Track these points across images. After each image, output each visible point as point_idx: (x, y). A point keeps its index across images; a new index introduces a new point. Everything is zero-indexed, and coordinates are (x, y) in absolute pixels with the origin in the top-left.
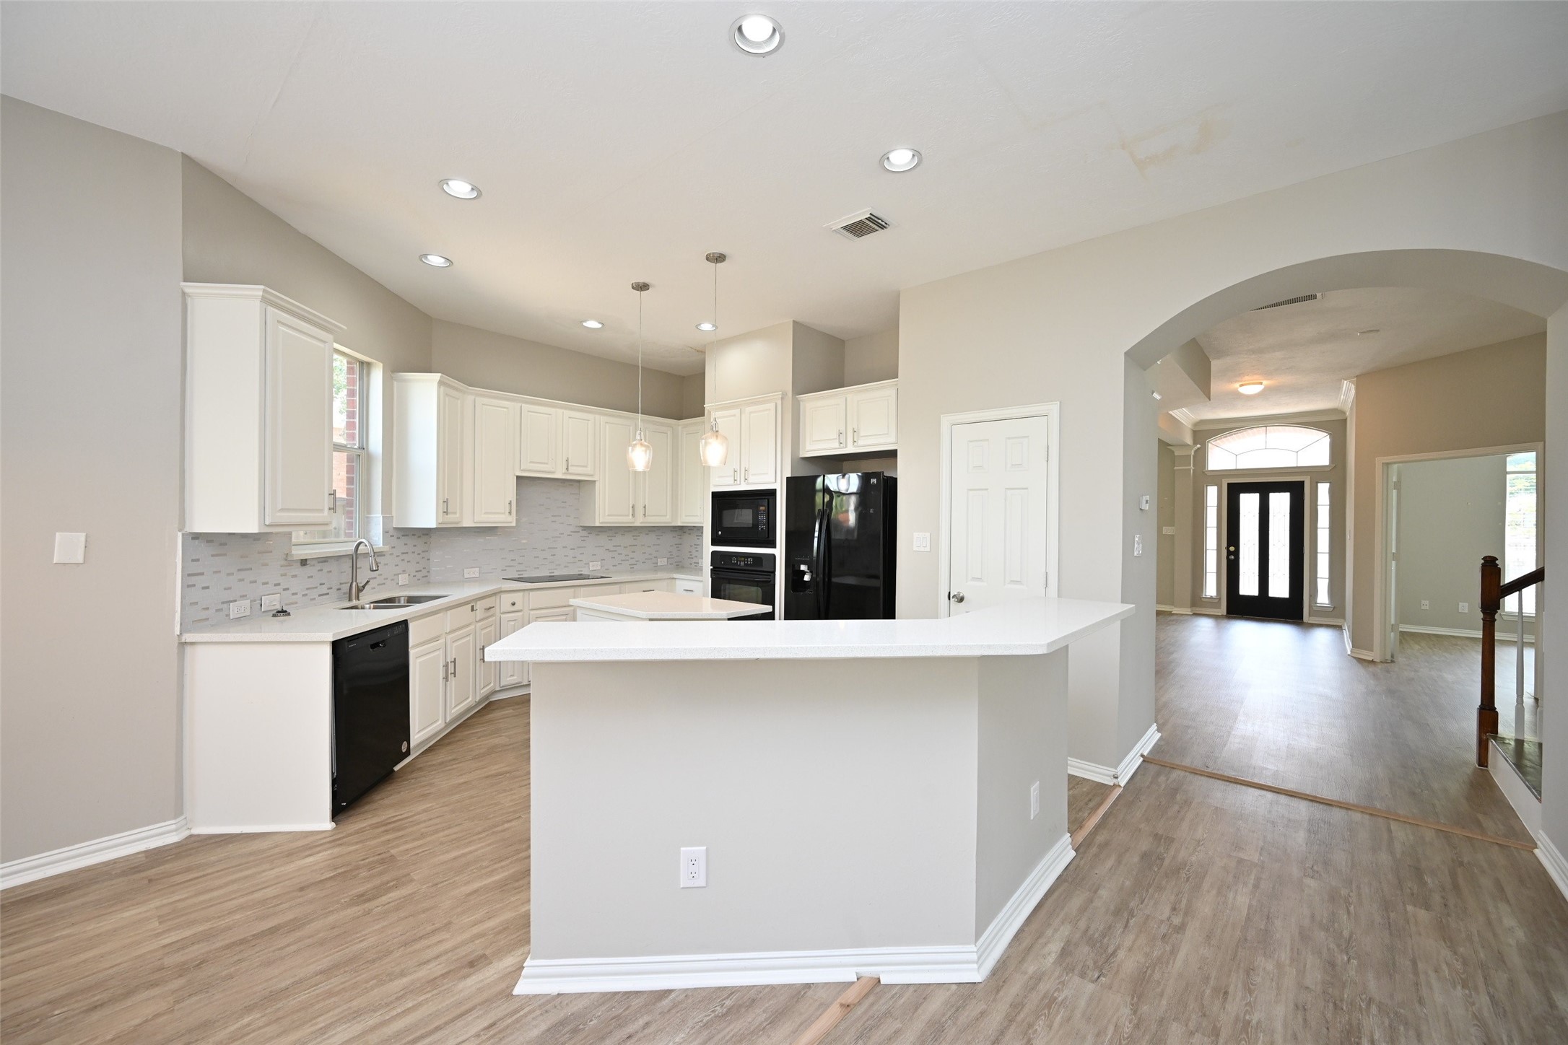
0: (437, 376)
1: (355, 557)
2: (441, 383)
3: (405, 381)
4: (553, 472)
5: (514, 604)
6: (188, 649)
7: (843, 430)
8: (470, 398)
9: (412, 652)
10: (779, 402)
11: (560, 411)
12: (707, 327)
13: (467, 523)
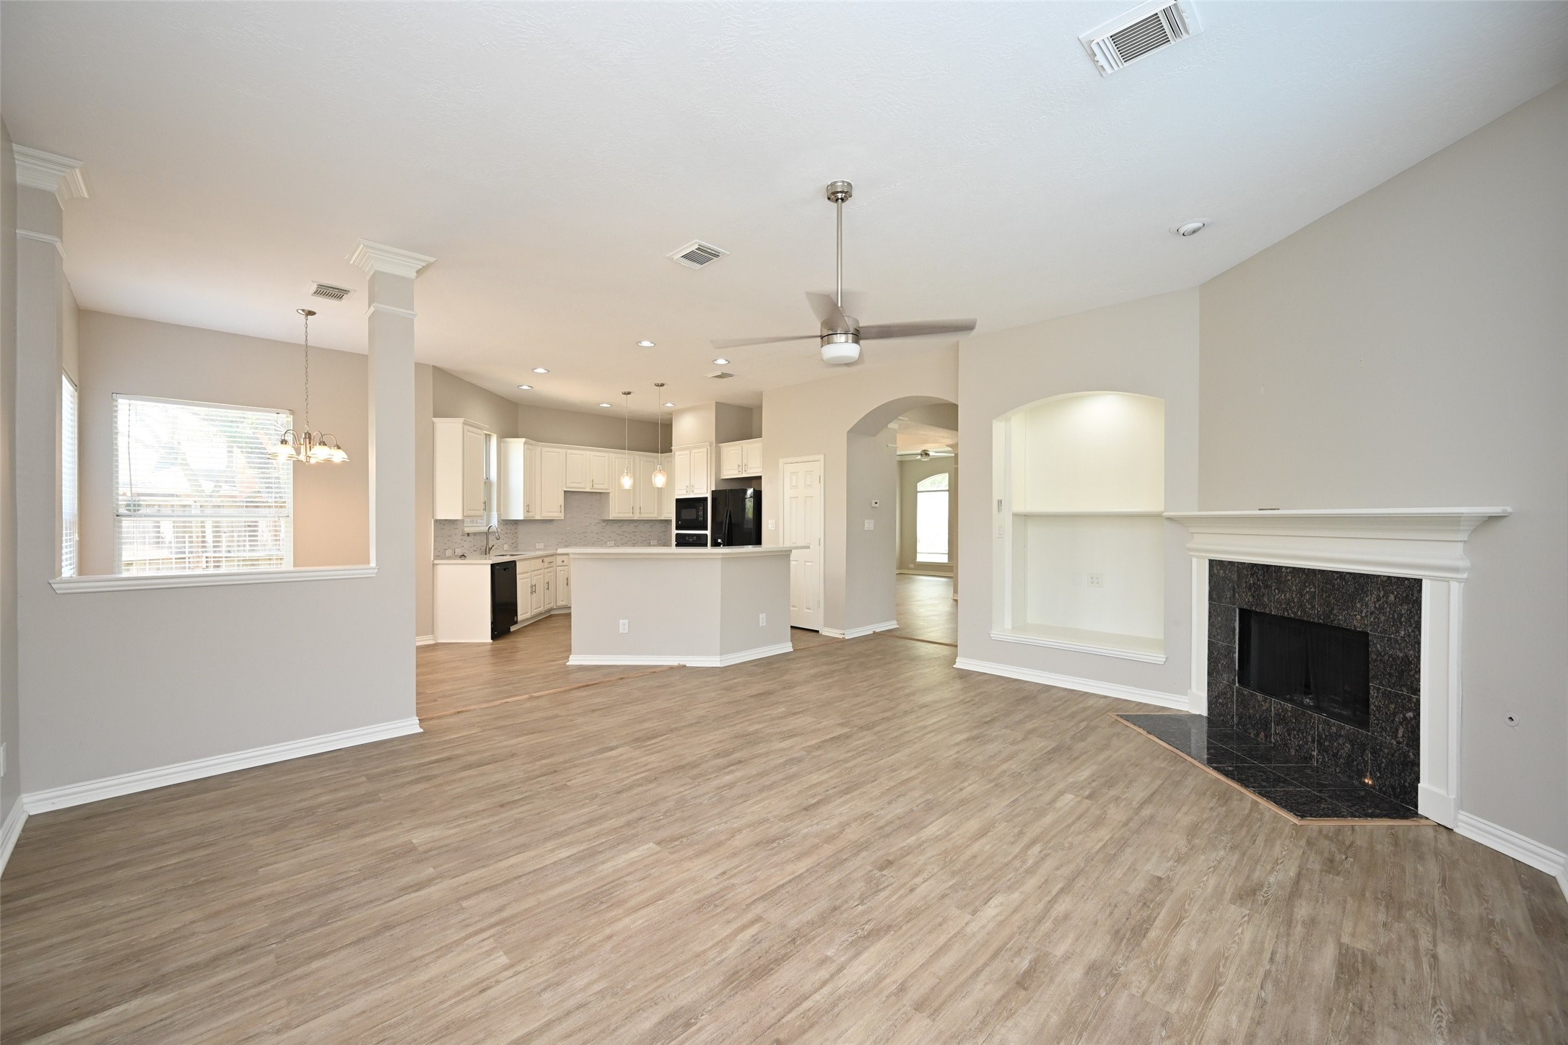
0: (524, 440)
1: (487, 534)
2: (525, 443)
3: (506, 442)
4: (584, 488)
5: (563, 562)
6: (435, 566)
7: (740, 464)
8: (539, 448)
9: (518, 576)
10: (709, 448)
11: (588, 452)
12: (669, 405)
13: (538, 517)
